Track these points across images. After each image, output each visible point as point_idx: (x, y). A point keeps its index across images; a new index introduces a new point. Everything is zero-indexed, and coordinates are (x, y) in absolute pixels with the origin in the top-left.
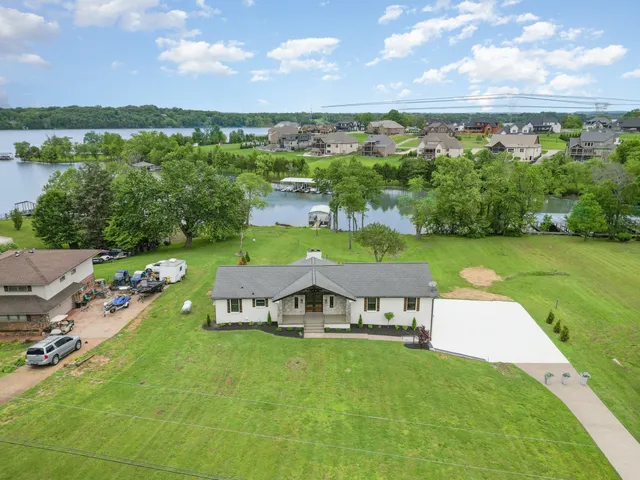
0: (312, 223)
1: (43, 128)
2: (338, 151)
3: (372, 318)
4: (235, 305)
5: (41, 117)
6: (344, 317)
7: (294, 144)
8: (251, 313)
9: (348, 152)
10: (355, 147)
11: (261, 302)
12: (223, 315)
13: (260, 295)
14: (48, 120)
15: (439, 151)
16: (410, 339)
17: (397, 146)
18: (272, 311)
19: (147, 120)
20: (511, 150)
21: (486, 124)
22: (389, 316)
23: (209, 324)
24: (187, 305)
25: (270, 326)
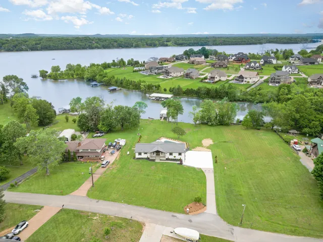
0: (161, 118)
1: (38, 50)
2: (175, 75)
3: (171, 157)
4: (140, 154)
5: (36, 44)
6: (164, 157)
7: (156, 71)
8: (143, 156)
9: (179, 76)
10: (182, 73)
11: (146, 153)
12: (137, 156)
13: (146, 152)
14: (40, 46)
15: (216, 78)
16: (178, 162)
17: (200, 72)
18: (148, 155)
19: (85, 45)
20: (246, 78)
21: (243, 59)
22: (175, 157)
23: (134, 158)
24: (128, 153)
25: (148, 159)
